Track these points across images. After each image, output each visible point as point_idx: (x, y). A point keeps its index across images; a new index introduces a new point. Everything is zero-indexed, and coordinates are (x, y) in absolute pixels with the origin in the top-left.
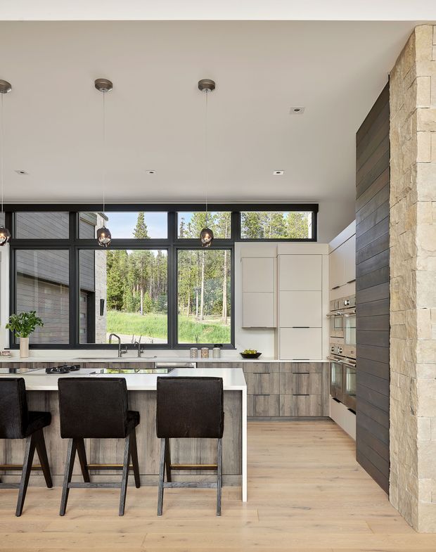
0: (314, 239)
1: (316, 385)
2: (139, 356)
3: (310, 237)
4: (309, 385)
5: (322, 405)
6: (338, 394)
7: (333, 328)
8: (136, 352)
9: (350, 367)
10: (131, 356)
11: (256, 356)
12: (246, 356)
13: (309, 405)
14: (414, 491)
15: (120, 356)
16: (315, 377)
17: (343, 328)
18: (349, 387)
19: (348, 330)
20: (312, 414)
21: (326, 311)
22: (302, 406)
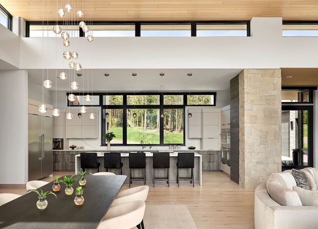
0: (215, 105)
1: (216, 159)
3: (213, 104)
4: (214, 159)
5: (218, 165)
6: (224, 161)
7: (222, 138)
9: (229, 152)
11: (194, 148)
12: (190, 148)
13: (214, 166)
14: (244, 180)
15: (143, 148)
16: (216, 156)
17: (226, 139)
18: (228, 159)
19: (228, 139)
20: (215, 169)
21: (220, 132)
22: (211, 166)
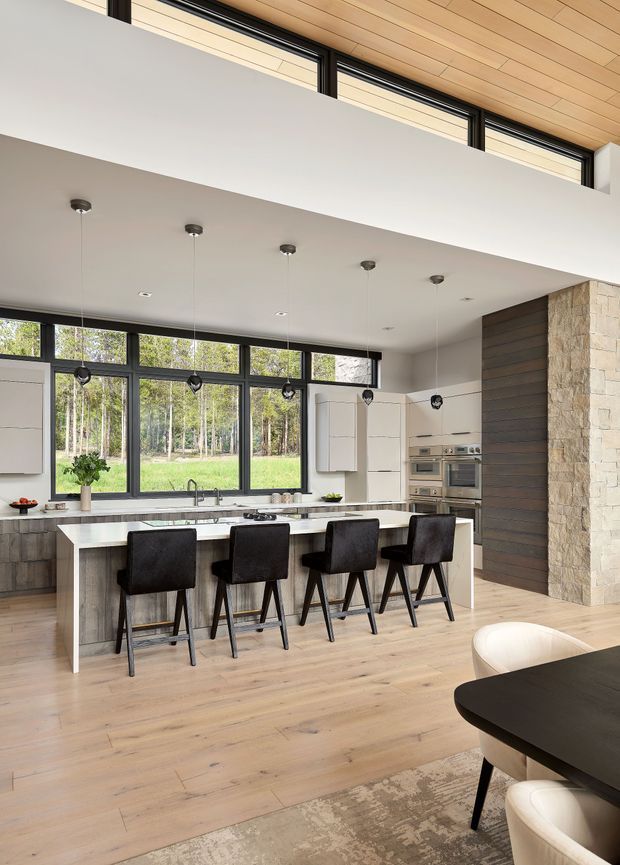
0: (375, 386)
2: (218, 504)
8: (212, 500)
10: (208, 504)
14: (585, 581)
21: (404, 456)
